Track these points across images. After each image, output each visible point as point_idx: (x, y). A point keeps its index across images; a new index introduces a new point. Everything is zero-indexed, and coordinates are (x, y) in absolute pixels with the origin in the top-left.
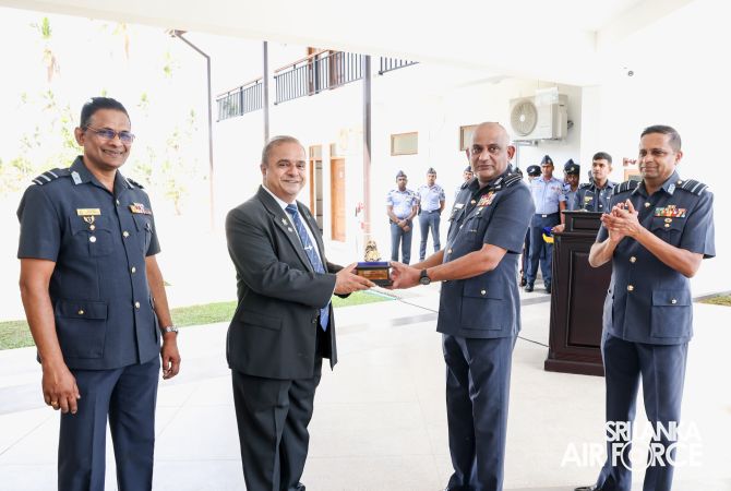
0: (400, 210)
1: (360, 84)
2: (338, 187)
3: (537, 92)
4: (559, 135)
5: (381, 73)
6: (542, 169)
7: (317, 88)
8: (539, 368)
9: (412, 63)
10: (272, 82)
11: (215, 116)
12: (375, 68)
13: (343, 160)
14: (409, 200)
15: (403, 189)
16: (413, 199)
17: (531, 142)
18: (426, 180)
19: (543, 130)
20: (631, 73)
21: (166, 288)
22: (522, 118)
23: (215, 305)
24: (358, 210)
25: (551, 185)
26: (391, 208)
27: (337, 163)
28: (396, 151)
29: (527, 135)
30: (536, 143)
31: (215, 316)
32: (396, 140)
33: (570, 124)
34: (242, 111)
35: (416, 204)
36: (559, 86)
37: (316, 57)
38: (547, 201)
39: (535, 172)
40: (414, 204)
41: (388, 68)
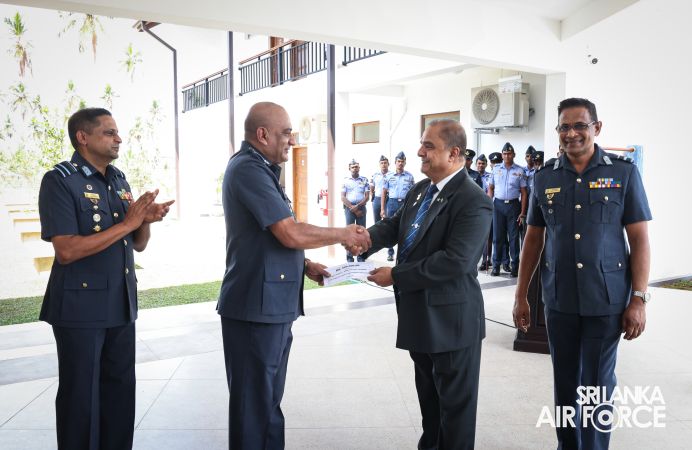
0: (352, 197)
1: (324, 75)
2: (301, 175)
3: (501, 80)
4: (521, 122)
5: (345, 64)
6: (503, 156)
7: (281, 79)
8: (508, 348)
9: (381, 53)
10: (237, 74)
11: (181, 107)
12: (339, 58)
13: (306, 148)
14: (362, 186)
15: (356, 176)
16: (366, 185)
17: (492, 129)
18: (379, 168)
19: (505, 118)
20: (595, 61)
21: (136, 271)
22: (484, 106)
23: (187, 286)
24: (320, 197)
25: (512, 171)
26: (345, 194)
27: (299, 152)
28: (357, 139)
29: (488, 123)
30: (498, 131)
31: (188, 297)
32: (357, 129)
33: (532, 112)
34: (207, 102)
35: (368, 190)
36: (523, 74)
37: (281, 48)
38: (510, 187)
39: (497, 159)
40: (367, 190)
41: (352, 59)
